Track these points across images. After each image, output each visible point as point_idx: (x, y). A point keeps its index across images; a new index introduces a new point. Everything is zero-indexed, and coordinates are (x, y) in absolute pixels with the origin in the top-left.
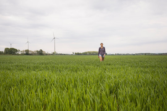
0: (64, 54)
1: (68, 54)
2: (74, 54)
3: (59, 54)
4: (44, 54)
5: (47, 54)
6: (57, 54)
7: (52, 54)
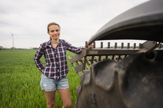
0: (23, 49)
1: (27, 49)
2: (32, 48)
3: (18, 49)
4: (2, 49)
5: (5, 49)
6: (16, 49)
7: (10, 49)
